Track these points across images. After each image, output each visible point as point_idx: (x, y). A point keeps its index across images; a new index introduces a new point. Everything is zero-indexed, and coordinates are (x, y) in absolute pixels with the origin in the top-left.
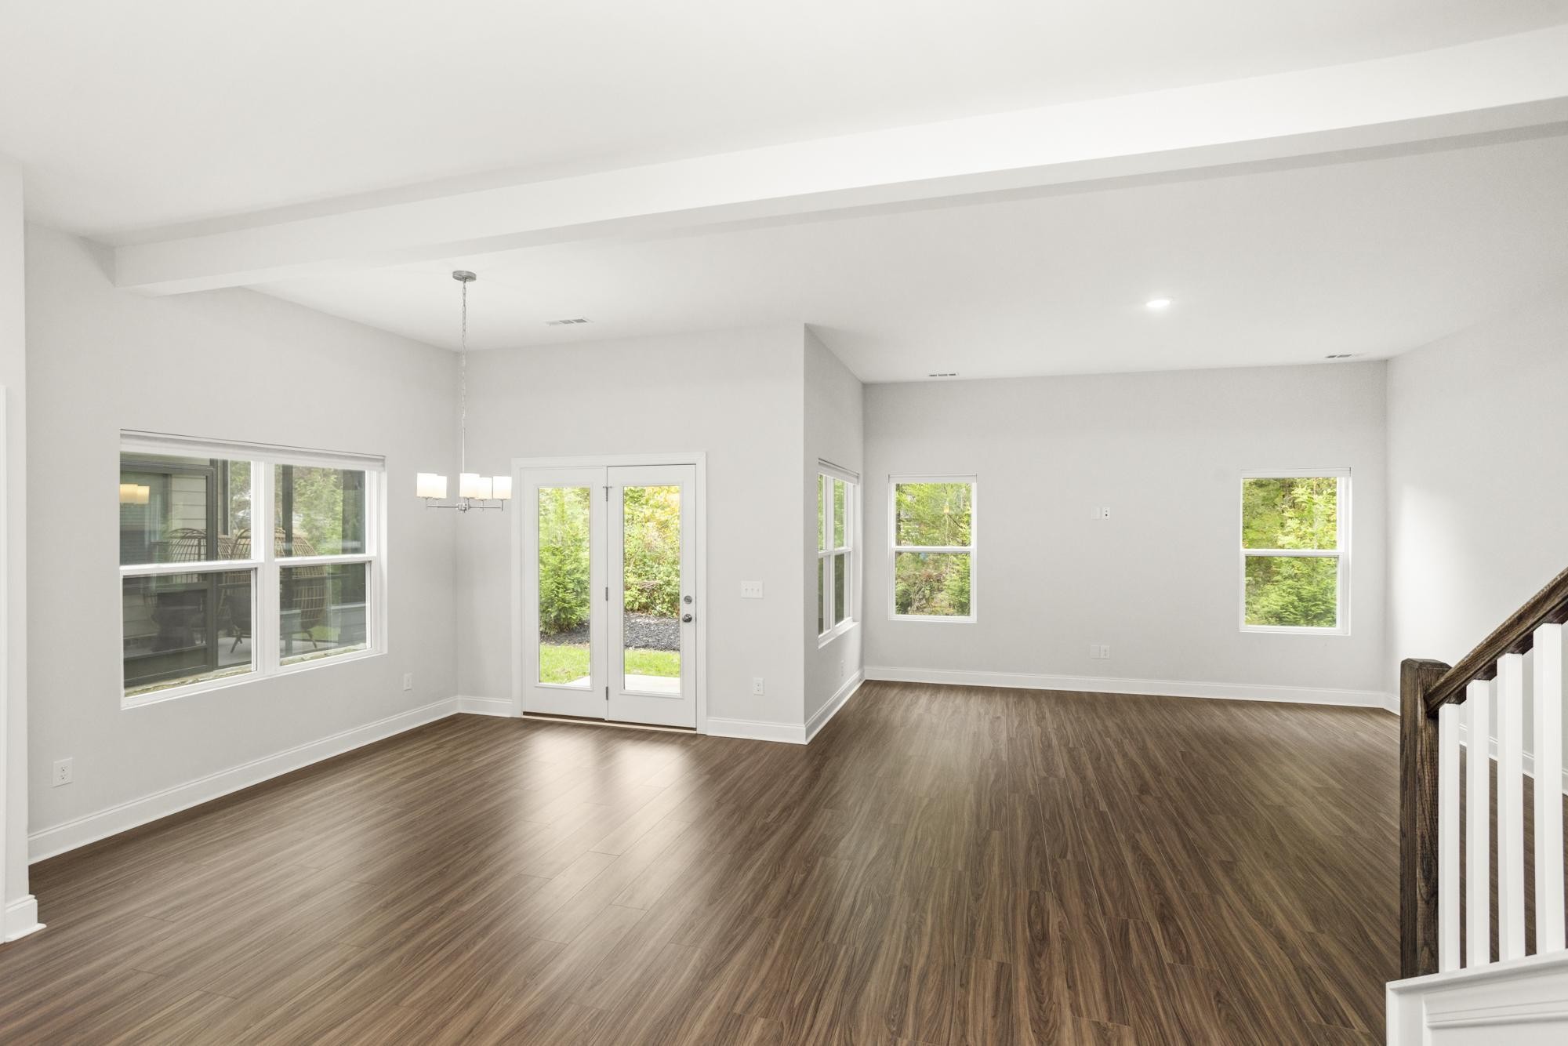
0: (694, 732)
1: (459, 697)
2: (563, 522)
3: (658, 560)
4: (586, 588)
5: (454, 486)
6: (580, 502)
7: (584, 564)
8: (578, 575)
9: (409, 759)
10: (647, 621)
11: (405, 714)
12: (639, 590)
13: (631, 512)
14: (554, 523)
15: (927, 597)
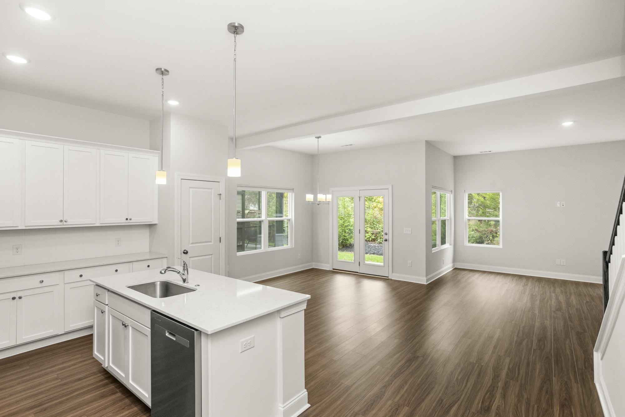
0: (388, 278)
1: (314, 263)
2: (345, 208)
3: (379, 222)
4: (352, 232)
5: (315, 198)
6: (350, 201)
7: (352, 223)
8: (349, 227)
9: (301, 278)
10: (374, 245)
11: (297, 267)
12: (371, 233)
13: (368, 204)
14: (341, 208)
15: (491, 239)
